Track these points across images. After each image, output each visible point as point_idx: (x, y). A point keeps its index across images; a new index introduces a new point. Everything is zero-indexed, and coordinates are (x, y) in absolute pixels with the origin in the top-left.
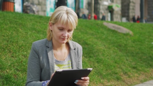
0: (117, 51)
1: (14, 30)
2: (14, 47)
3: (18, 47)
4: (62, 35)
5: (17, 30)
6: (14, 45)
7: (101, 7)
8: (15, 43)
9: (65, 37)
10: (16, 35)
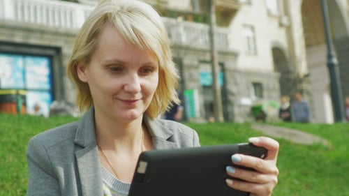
0: (299, 187)
1: (11, 151)
2: (8, 192)
3: (18, 191)
4: (123, 87)
5: (20, 149)
6: (8, 186)
7: (236, 111)
8: (11, 183)
9: (132, 93)
10: (16, 161)
